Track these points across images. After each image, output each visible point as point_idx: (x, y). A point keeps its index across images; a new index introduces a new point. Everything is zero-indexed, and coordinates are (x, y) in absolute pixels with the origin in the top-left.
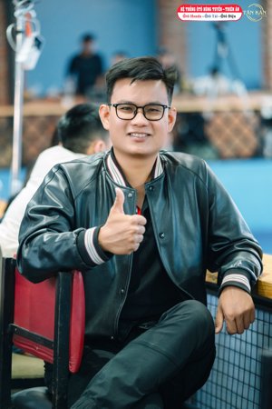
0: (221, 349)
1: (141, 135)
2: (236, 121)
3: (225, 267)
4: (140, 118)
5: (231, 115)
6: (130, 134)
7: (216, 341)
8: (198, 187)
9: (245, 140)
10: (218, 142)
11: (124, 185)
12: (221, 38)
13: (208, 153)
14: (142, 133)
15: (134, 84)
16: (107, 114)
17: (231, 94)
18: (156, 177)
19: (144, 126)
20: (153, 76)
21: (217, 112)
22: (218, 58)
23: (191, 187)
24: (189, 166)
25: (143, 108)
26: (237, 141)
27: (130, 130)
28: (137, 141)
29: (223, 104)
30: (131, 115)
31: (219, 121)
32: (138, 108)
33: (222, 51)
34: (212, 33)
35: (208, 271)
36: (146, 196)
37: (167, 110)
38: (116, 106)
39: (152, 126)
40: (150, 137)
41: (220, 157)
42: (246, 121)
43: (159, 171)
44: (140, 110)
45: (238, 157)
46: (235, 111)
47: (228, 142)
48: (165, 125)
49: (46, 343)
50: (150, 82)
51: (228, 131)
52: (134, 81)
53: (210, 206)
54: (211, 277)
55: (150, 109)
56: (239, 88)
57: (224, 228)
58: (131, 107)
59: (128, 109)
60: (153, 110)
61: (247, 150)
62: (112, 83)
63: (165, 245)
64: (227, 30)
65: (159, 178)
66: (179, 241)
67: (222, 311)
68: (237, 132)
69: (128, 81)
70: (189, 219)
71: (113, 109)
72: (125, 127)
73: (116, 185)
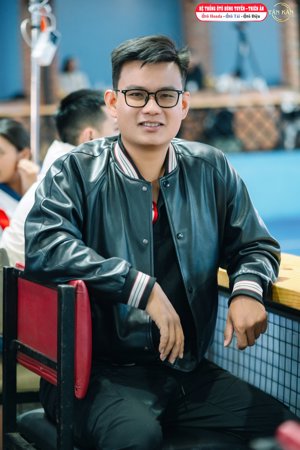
1: (153, 125)
2: (258, 116)
5: (253, 110)
6: (141, 124)
9: (267, 134)
10: (241, 135)
11: (137, 177)
12: (243, 38)
13: (233, 146)
14: (155, 123)
15: (144, 68)
16: (113, 101)
17: (252, 90)
18: (170, 171)
19: (157, 114)
21: (240, 108)
22: (240, 58)
25: (155, 94)
26: (259, 135)
27: (142, 119)
28: (149, 132)
29: (246, 100)
30: (142, 103)
32: (149, 94)
33: (244, 50)
34: (234, 34)
37: (181, 96)
38: (125, 92)
39: (165, 113)
41: (244, 150)
42: (267, 116)
43: (173, 165)
44: (152, 96)
45: (261, 149)
46: (257, 106)
47: (251, 135)
51: (250, 125)
52: (144, 64)
55: (163, 94)
56: (260, 84)
58: (141, 93)
59: (137, 94)
60: (165, 96)
61: (269, 143)
64: (248, 31)
65: (174, 173)
68: (259, 125)
73: (127, 177)
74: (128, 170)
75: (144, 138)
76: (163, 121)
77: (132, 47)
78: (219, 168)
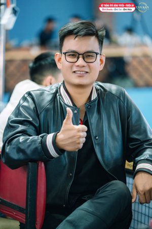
0: (136, 213)
1: (81, 73)
3: (138, 159)
4: (81, 61)
6: (74, 72)
7: (133, 208)
8: (120, 106)
10: (134, 75)
11: (72, 105)
14: (83, 71)
15: (77, 39)
18: (92, 99)
19: (84, 66)
20: (89, 34)
21: (134, 57)
22: (134, 21)
23: (116, 106)
24: (114, 92)
25: (83, 54)
27: (75, 69)
28: (80, 77)
29: (138, 52)
30: (76, 59)
31: (135, 63)
32: (79, 54)
35: (127, 162)
36: (86, 112)
37: (98, 56)
38: (65, 54)
39: (89, 66)
40: (88, 74)
41: (136, 86)
43: (94, 96)
44: (81, 56)
47: (141, 76)
48: (98, 66)
49: (21, 210)
50: (87, 37)
52: (76, 37)
53: (128, 118)
54: (129, 165)
55: (87, 55)
57: (137, 133)
58: (75, 54)
59: (73, 55)
60: (89, 56)
62: (62, 39)
63: (98, 144)
65: (95, 101)
66: (108, 142)
67: (136, 188)
69: (72, 37)
70: (114, 127)
71: (63, 55)
72: (72, 67)
73: (66, 105)
74: (67, 101)
75: (77, 81)
76: (88, 70)
77: (70, 27)
78: (122, 99)
